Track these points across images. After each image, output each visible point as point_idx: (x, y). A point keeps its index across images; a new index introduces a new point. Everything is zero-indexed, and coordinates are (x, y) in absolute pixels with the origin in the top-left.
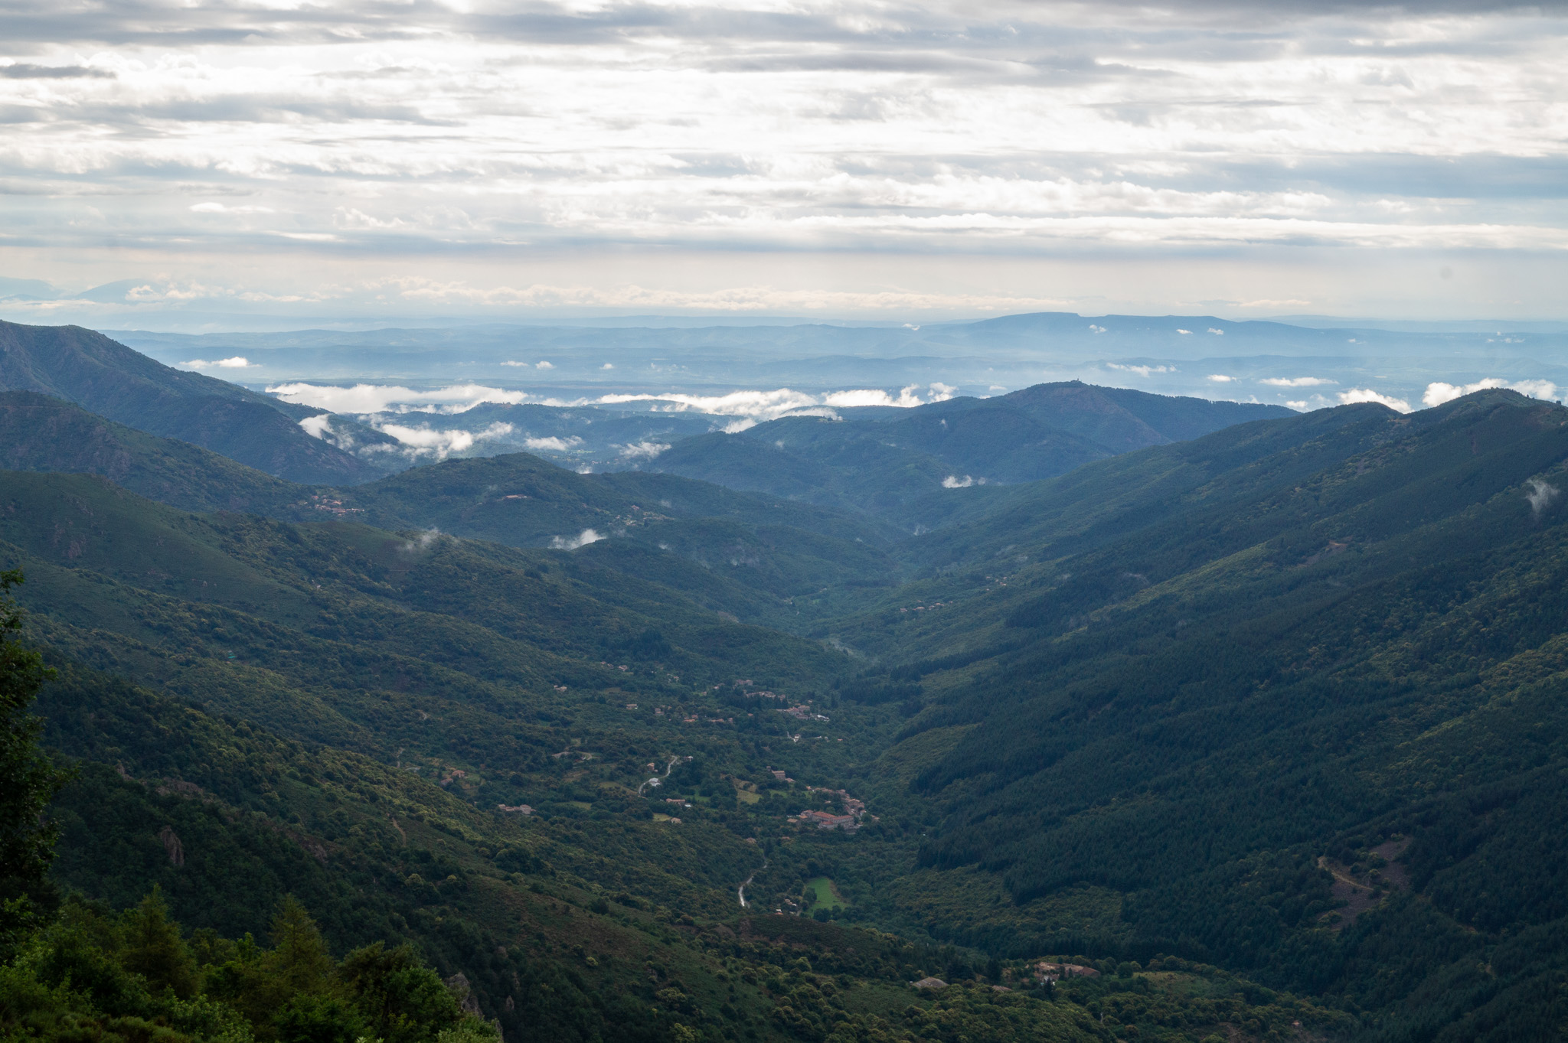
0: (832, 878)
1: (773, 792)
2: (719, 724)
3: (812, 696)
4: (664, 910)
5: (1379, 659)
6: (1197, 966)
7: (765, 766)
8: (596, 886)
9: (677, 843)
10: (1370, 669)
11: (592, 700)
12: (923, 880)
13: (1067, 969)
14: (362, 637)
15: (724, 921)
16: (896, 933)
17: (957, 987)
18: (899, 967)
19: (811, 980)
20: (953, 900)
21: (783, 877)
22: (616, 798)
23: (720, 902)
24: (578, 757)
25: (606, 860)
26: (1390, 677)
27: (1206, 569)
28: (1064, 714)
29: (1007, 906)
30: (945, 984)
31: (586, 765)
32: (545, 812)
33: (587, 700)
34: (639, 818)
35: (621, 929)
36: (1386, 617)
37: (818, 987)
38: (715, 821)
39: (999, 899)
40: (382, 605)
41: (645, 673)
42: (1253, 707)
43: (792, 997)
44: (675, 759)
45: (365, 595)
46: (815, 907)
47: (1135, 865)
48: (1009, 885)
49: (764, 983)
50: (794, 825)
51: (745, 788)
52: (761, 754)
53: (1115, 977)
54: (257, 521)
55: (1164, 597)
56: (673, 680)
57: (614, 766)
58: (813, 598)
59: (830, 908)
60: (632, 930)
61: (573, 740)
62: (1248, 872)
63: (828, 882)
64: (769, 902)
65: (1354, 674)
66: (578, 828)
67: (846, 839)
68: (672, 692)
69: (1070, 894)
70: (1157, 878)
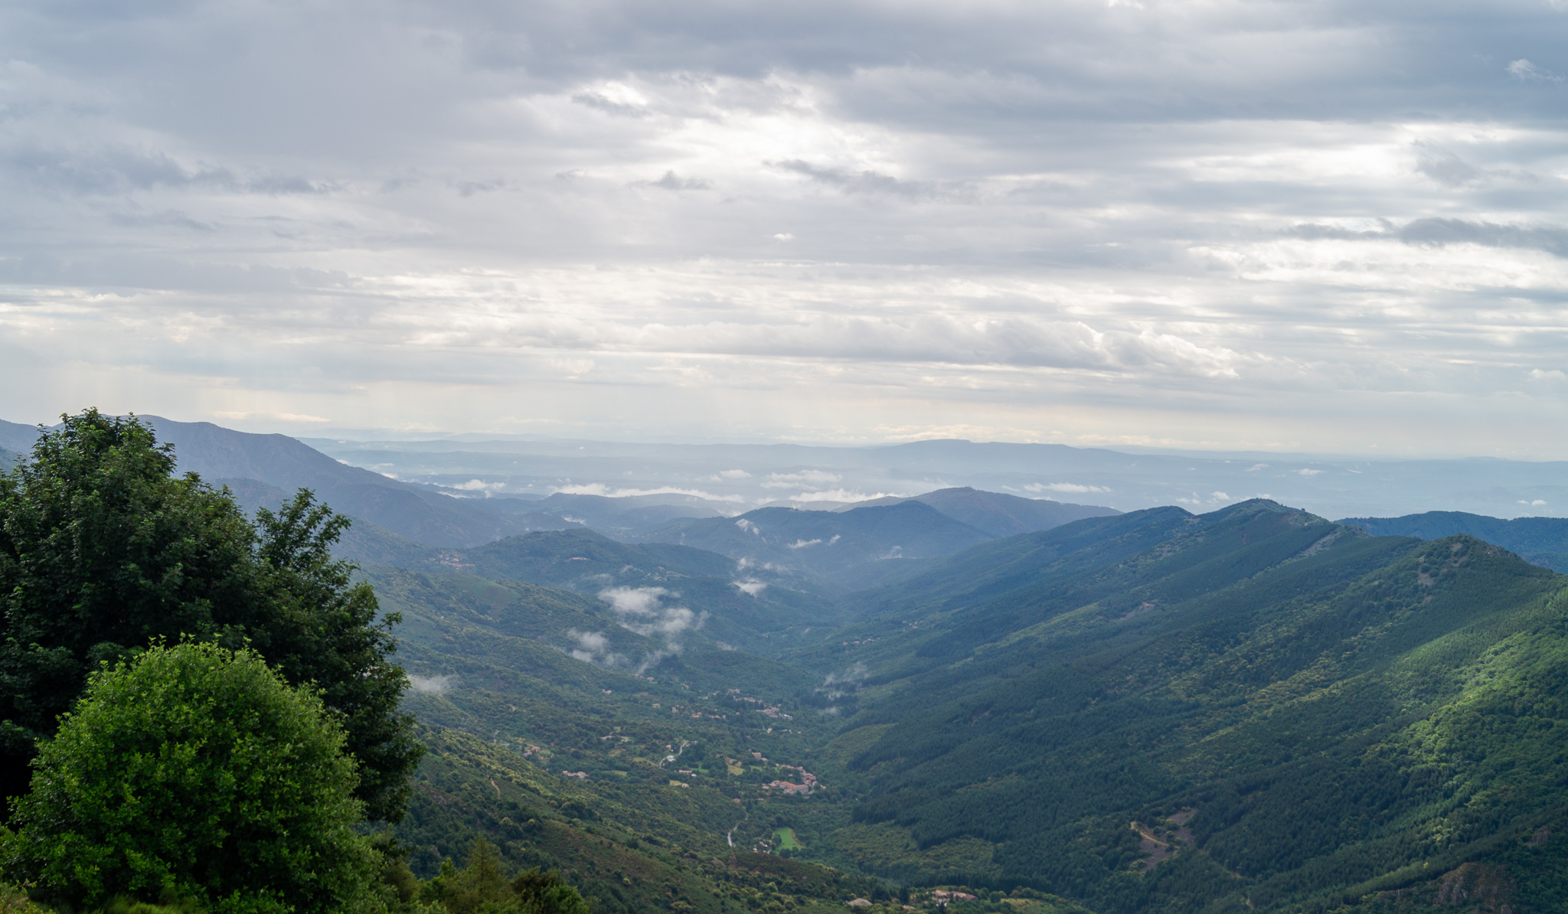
0: (793, 828)
1: (753, 767)
2: (716, 719)
3: (781, 701)
4: (677, 847)
5: (1175, 685)
6: (1045, 895)
7: (747, 749)
8: (629, 829)
9: (686, 801)
10: (1169, 691)
11: (629, 700)
12: (855, 831)
13: (955, 895)
14: (471, 653)
15: (719, 856)
16: (837, 867)
17: (878, 905)
18: (838, 891)
19: (778, 899)
20: (876, 845)
21: (759, 826)
22: (644, 769)
23: (715, 843)
24: (618, 740)
25: (637, 811)
26: (1184, 699)
27: (1056, 620)
28: (956, 717)
29: (914, 850)
30: (870, 904)
31: (624, 745)
32: (594, 777)
33: (625, 700)
34: (660, 783)
35: (647, 859)
36: (1181, 656)
37: (782, 903)
38: (712, 786)
39: (908, 845)
40: (485, 631)
41: (665, 683)
42: (1088, 716)
43: (765, 910)
44: (685, 743)
45: (474, 624)
46: (780, 848)
47: (1003, 824)
48: (915, 836)
49: (745, 900)
50: (767, 791)
51: (734, 764)
52: (745, 741)
53: (988, 902)
54: (401, 571)
55: (1027, 638)
56: (685, 687)
57: (643, 746)
58: (783, 634)
59: (791, 849)
60: (655, 860)
61: (615, 728)
62: (1081, 831)
63: (790, 830)
64: (749, 843)
65: (1158, 695)
66: (618, 788)
67: (802, 801)
68: (684, 696)
69: (958, 843)
70: (1019, 833)
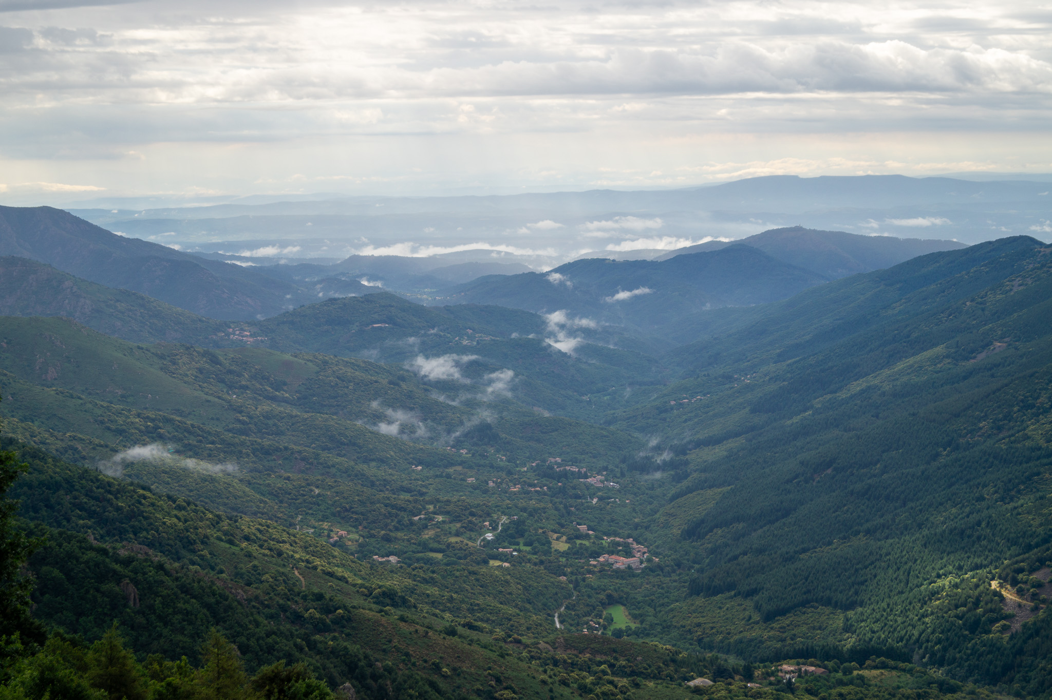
0: (625, 605)
1: (578, 542)
2: (536, 491)
3: (606, 469)
4: (499, 632)
5: (1033, 430)
6: (901, 665)
7: (572, 522)
8: (447, 615)
9: (507, 582)
10: (1027, 437)
11: (441, 476)
12: (692, 605)
13: (803, 669)
14: (268, 434)
15: (544, 639)
16: (674, 645)
17: (721, 684)
18: (676, 671)
19: (611, 682)
20: (716, 620)
21: (588, 605)
22: (461, 549)
23: (541, 625)
24: (431, 519)
25: (455, 596)
26: (1042, 443)
27: (900, 366)
28: (796, 477)
29: (757, 623)
30: (711, 683)
31: (438, 525)
32: (407, 561)
33: (437, 476)
34: (478, 564)
35: (468, 647)
36: (1038, 398)
37: (616, 687)
38: (535, 564)
39: (750, 618)
40: (282, 409)
41: (480, 455)
42: (939, 469)
43: (597, 695)
44: (504, 519)
45: (269, 402)
46: (612, 628)
47: (853, 590)
48: (758, 608)
49: (575, 685)
50: (595, 566)
51: (558, 539)
52: (569, 513)
53: (839, 675)
54: (187, 348)
55: (869, 387)
56: (502, 459)
57: (458, 525)
58: (605, 395)
59: (624, 628)
60: (475, 647)
61: (428, 507)
62: (938, 593)
63: (622, 608)
64: (578, 624)
65: (1015, 442)
66: (433, 572)
67: (634, 576)
68: (500, 469)
69: (804, 613)
70: (870, 599)
